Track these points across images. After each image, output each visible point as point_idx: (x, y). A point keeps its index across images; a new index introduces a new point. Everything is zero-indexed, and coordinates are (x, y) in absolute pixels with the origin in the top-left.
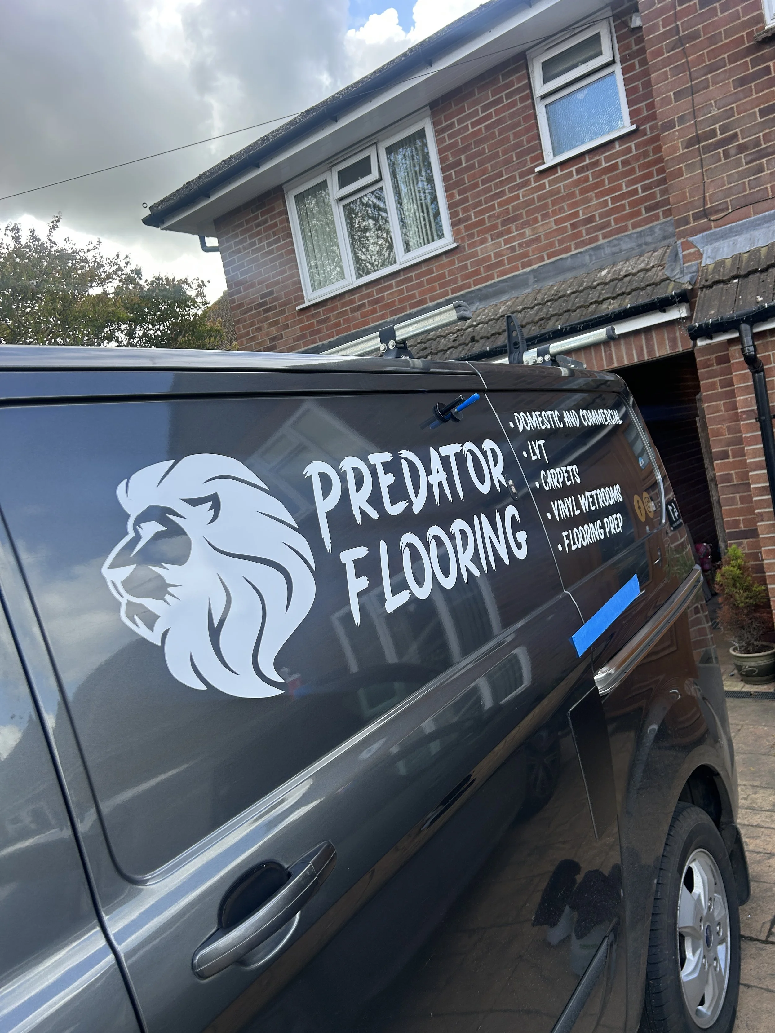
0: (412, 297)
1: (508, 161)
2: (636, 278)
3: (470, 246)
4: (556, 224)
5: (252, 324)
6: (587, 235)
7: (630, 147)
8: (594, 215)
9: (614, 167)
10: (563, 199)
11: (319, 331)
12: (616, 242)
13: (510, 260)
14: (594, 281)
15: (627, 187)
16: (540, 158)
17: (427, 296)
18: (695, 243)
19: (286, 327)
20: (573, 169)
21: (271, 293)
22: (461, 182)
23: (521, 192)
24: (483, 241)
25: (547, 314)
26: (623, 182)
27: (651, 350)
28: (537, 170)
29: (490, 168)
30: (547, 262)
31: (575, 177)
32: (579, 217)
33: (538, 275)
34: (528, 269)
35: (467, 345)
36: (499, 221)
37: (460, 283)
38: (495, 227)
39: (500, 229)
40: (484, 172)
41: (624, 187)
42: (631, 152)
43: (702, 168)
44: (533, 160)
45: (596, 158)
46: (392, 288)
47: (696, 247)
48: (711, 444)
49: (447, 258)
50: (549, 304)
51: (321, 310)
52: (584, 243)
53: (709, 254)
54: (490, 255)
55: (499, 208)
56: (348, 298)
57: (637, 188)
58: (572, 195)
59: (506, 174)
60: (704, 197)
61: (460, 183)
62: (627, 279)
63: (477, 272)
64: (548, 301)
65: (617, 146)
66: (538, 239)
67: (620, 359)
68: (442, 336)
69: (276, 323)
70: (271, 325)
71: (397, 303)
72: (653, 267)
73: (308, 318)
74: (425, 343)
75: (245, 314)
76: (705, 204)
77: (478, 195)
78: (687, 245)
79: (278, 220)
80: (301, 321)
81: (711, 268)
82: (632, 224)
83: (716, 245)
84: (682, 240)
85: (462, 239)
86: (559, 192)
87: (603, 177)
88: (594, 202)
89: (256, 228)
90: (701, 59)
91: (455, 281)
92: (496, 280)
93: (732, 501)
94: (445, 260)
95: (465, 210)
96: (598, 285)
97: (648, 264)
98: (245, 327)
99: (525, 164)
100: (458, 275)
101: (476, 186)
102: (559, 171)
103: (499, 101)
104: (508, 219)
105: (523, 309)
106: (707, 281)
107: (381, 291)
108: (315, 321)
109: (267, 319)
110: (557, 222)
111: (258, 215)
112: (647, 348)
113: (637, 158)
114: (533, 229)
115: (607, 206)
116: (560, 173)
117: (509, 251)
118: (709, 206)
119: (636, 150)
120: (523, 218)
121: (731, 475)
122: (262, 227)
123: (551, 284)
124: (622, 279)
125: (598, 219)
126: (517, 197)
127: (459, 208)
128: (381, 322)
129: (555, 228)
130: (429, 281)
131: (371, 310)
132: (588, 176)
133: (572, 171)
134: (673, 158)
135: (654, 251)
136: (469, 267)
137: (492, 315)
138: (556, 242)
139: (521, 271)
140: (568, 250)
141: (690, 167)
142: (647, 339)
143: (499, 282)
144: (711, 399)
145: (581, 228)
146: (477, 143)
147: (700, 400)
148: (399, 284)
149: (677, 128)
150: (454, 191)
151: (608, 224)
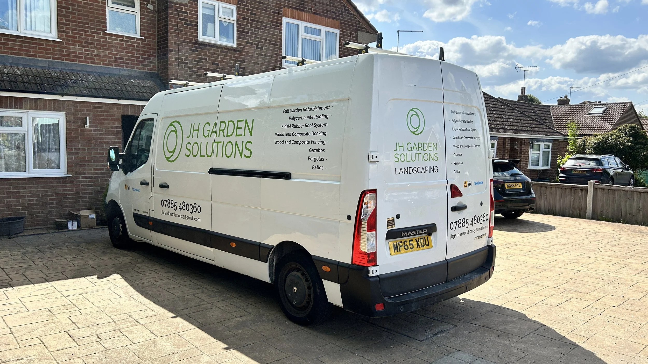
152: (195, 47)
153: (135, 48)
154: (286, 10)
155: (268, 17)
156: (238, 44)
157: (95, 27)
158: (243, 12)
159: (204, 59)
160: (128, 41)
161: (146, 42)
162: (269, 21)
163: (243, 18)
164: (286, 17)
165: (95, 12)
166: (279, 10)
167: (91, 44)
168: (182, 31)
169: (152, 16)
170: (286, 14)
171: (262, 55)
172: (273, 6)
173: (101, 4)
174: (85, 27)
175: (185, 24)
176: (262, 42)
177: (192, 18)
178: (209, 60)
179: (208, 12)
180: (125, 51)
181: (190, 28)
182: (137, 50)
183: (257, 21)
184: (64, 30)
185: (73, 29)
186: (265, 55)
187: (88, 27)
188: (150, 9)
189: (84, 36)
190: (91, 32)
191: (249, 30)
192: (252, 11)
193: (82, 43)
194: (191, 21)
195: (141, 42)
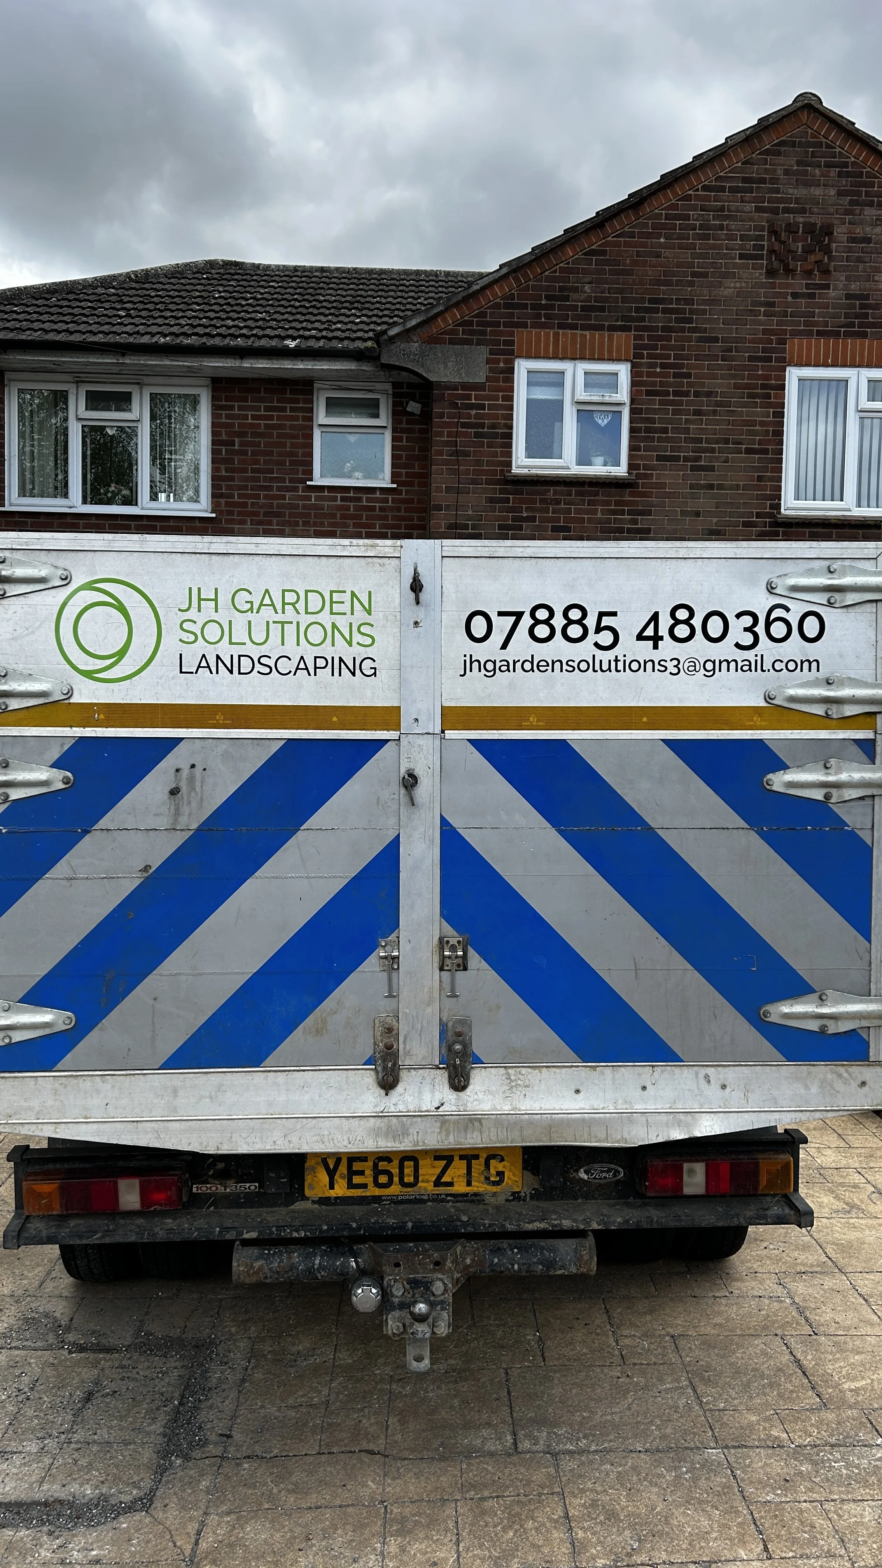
9: (373, 509)
23: (288, 494)
39: (261, 518)
40: (257, 462)
90: (467, 472)
103: (283, 409)
113: (392, 509)
146: (254, 435)
152: (502, 491)
153: (377, 512)
154: (801, 346)
155: (734, 377)
156: (631, 467)
157: (287, 476)
158: (649, 375)
159: (527, 520)
160: (359, 499)
161: (404, 496)
162: (736, 386)
163: (648, 393)
164: (796, 365)
165: (288, 441)
166: (774, 350)
167: (278, 515)
168: (467, 454)
169: (420, 429)
170: (800, 356)
171: (711, 487)
172: (753, 341)
173: (301, 422)
174: (266, 479)
175: (477, 435)
176: (713, 451)
177: (496, 417)
178: (542, 520)
179: (543, 394)
180: (351, 522)
181: (490, 445)
182: (380, 518)
183: (697, 394)
184: (224, 491)
185: (241, 488)
186: (721, 487)
187: (272, 479)
188: (412, 414)
189: (264, 499)
190: (279, 489)
191: (669, 421)
192: (681, 366)
193: (259, 516)
194: (493, 426)
195: (390, 497)
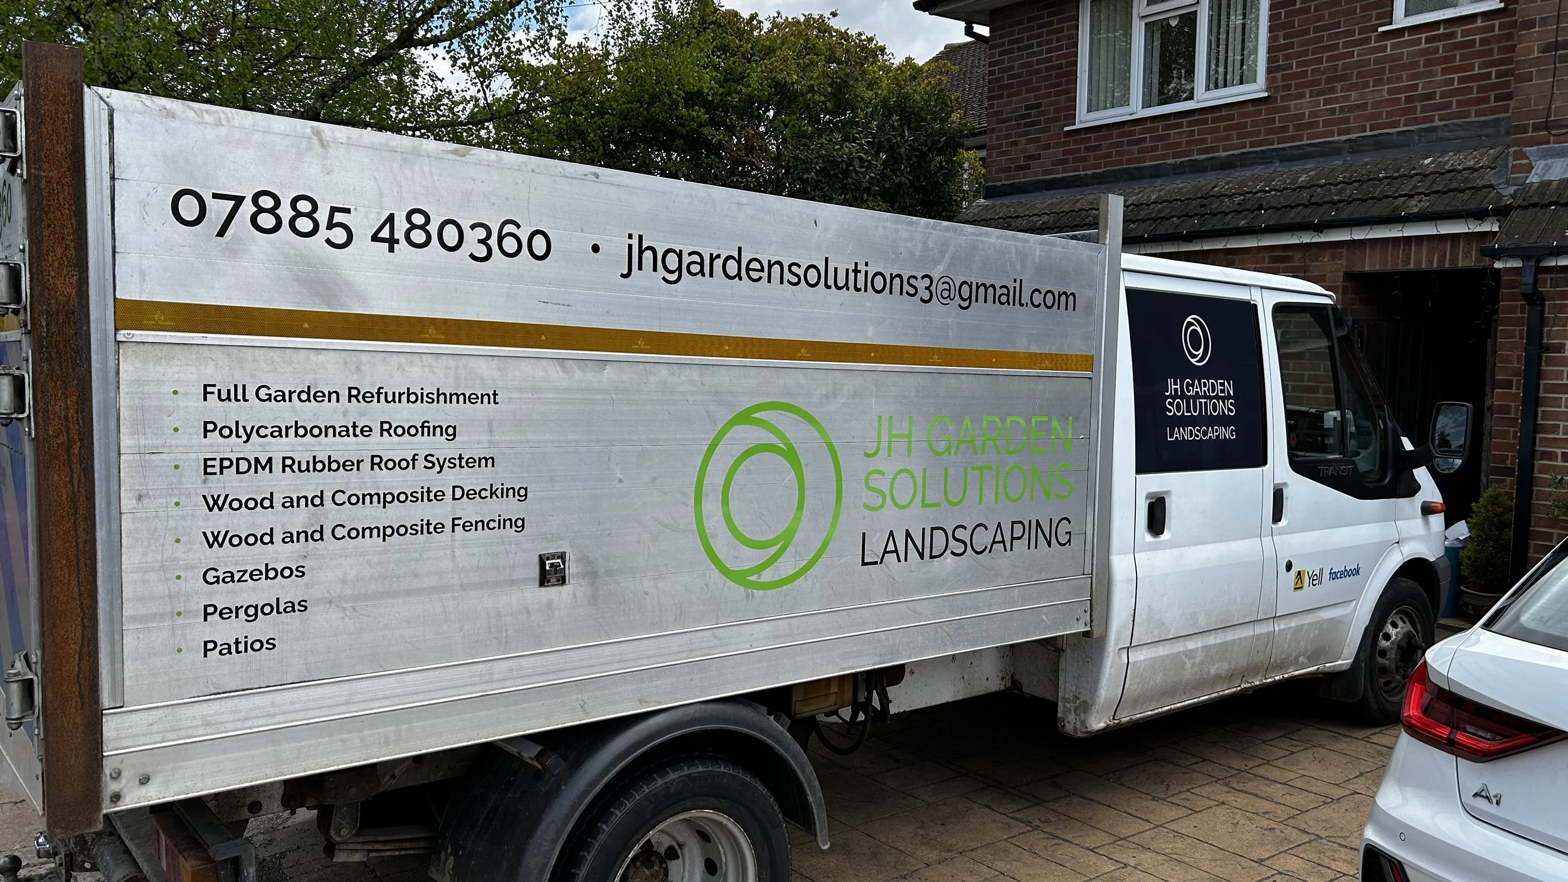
0: (1204, 141)
1: (1350, 12)
2: (1459, 176)
3: (1283, 99)
4: (1389, 93)
5: (1008, 136)
6: (1421, 112)
7: (1493, 25)
8: (1435, 92)
10: (1404, 67)
11: (1085, 159)
12: (1453, 127)
13: (1326, 123)
14: (1414, 169)
15: (1479, 68)
16: (1389, 17)
17: (1221, 144)
18: (1528, 154)
19: (1048, 147)
20: (1423, 36)
21: (1039, 105)
22: (1291, 24)
24: (1300, 96)
25: (1350, 196)
26: (1477, 62)
27: (1454, 259)
28: (1381, 29)
29: (1327, 16)
30: (1368, 133)
31: (1423, 46)
32: (1417, 90)
33: (1355, 147)
34: (1345, 137)
35: (1253, 212)
36: (1324, 77)
37: (1262, 137)
38: (1317, 82)
41: (1476, 69)
42: (1494, 31)
43: (1554, 77)
44: (1378, 17)
45: (1452, 30)
46: (1182, 127)
47: (1528, 158)
48: (1497, 369)
49: (1253, 106)
50: (1355, 184)
51: (1092, 135)
52: (1416, 121)
53: (1539, 171)
54: (1304, 113)
55: (1326, 62)
56: (1127, 129)
57: (1491, 72)
58: (1415, 65)
59: (1344, 27)
60: (1549, 108)
61: (1289, 24)
62: (1449, 175)
63: (1285, 129)
64: (1355, 181)
65: (1479, 21)
66: (1364, 106)
67: (1418, 261)
68: (1225, 195)
69: (1037, 140)
70: (1030, 141)
71: (1184, 144)
72: (1482, 167)
73: (1075, 142)
74: (1206, 198)
75: (1003, 123)
76: (1548, 115)
77: (1306, 43)
78: (1521, 155)
79: (1065, 25)
80: (1065, 144)
81: (1535, 187)
82: (1476, 111)
83: (1550, 161)
84: (1516, 148)
85: (1277, 89)
86: (1401, 58)
87: (1456, 52)
88: (1439, 78)
89: (1038, 29)
91: (1258, 133)
92: (1305, 142)
93: (1504, 435)
94: (1250, 108)
95: (1287, 57)
96: (1416, 174)
97: (1478, 162)
98: (998, 138)
99: (1370, 20)
100: (1262, 128)
101: (1307, 32)
102: (1406, 35)
104: (1334, 77)
105: (1326, 184)
106: (1524, 200)
107: (1167, 128)
108: (1082, 146)
109: (1027, 133)
110: (1390, 91)
111: (1043, 14)
112: (1450, 255)
114: (1361, 95)
115: (1453, 85)
116: (1406, 37)
117: (1327, 113)
118: (1552, 119)
119: (1499, 30)
120: (1352, 79)
121: (1510, 406)
122: (1045, 29)
123: (1366, 160)
124: (1443, 174)
125: (1438, 97)
126: (1351, 55)
127: (1281, 54)
128: (1160, 162)
129: (1387, 97)
130: (1226, 129)
131: (1151, 147)
132: (1438, 47)
133: (1421, 38)
134: (1525, 60)
135: (1491, 148)
136: (1277, 122)
137: (1289, 183)
138: (1384, 114)
139: (1336, 138)
140: (1396, 124)
141: (1542, 74)
142: (1452, 246)
143: (1308, 145)
144: (1508, 322)
145: (1417, 104)
147: (1496, 321)
148: (1190, 124)
149: (1537, 29)
150: (1279, 33)
151: (1448, 105)
